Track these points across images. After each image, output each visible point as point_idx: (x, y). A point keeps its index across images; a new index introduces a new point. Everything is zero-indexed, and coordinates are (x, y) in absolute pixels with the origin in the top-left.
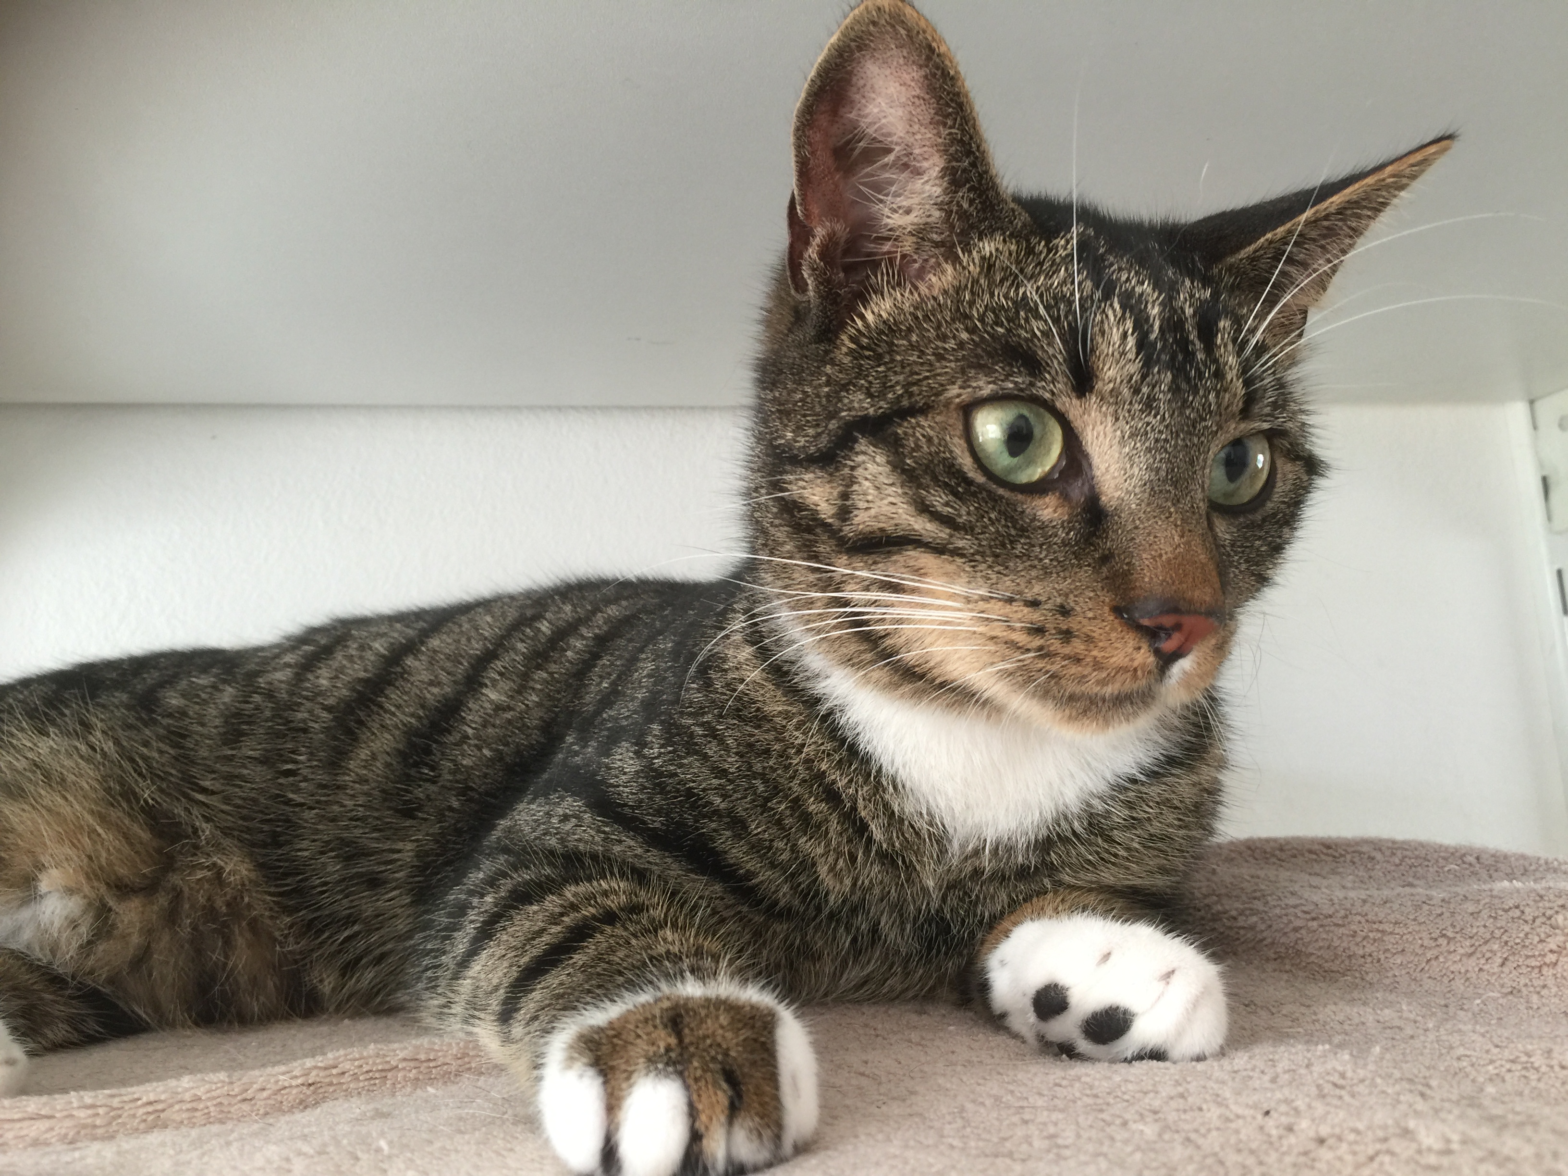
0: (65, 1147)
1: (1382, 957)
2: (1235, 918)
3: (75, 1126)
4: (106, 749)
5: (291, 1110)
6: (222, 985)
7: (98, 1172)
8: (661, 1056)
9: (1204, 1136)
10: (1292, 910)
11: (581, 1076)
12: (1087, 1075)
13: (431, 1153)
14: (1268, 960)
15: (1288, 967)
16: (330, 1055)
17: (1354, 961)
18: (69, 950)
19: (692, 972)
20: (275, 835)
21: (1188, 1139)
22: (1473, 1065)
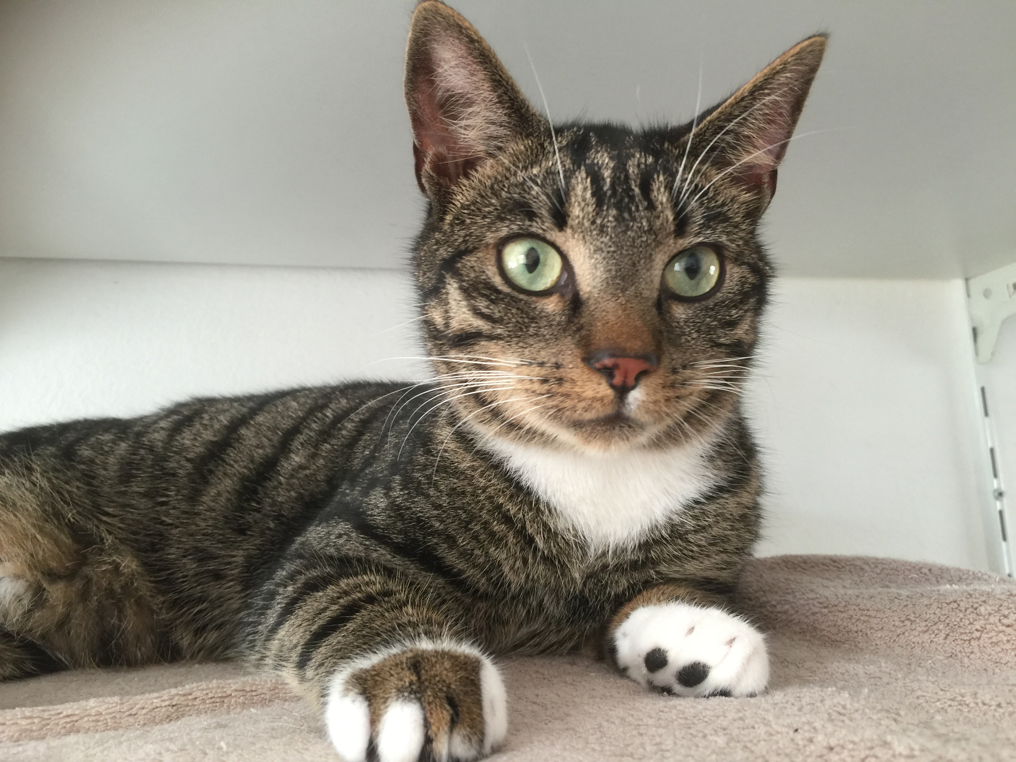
0: (13, 744)
1: (869, 633)
2: (774, 606)
3: (19, 731)
4: (43, 485)
5: (161, 722)
6: (118, 639)
7: (34, 760)
8: (406, 688)
9: (756, 745)
10: (811, 601)
11: (354, 701)
12: (680, 705)
13: (255, 751)
14: (795, 633)
15: (808, 638)
16: (187, 687)
17: (851, 635)
18: (16, 615)
19: (426, 634)
20: (153, 544)
21: (746, 747)
22: (927, 702)
